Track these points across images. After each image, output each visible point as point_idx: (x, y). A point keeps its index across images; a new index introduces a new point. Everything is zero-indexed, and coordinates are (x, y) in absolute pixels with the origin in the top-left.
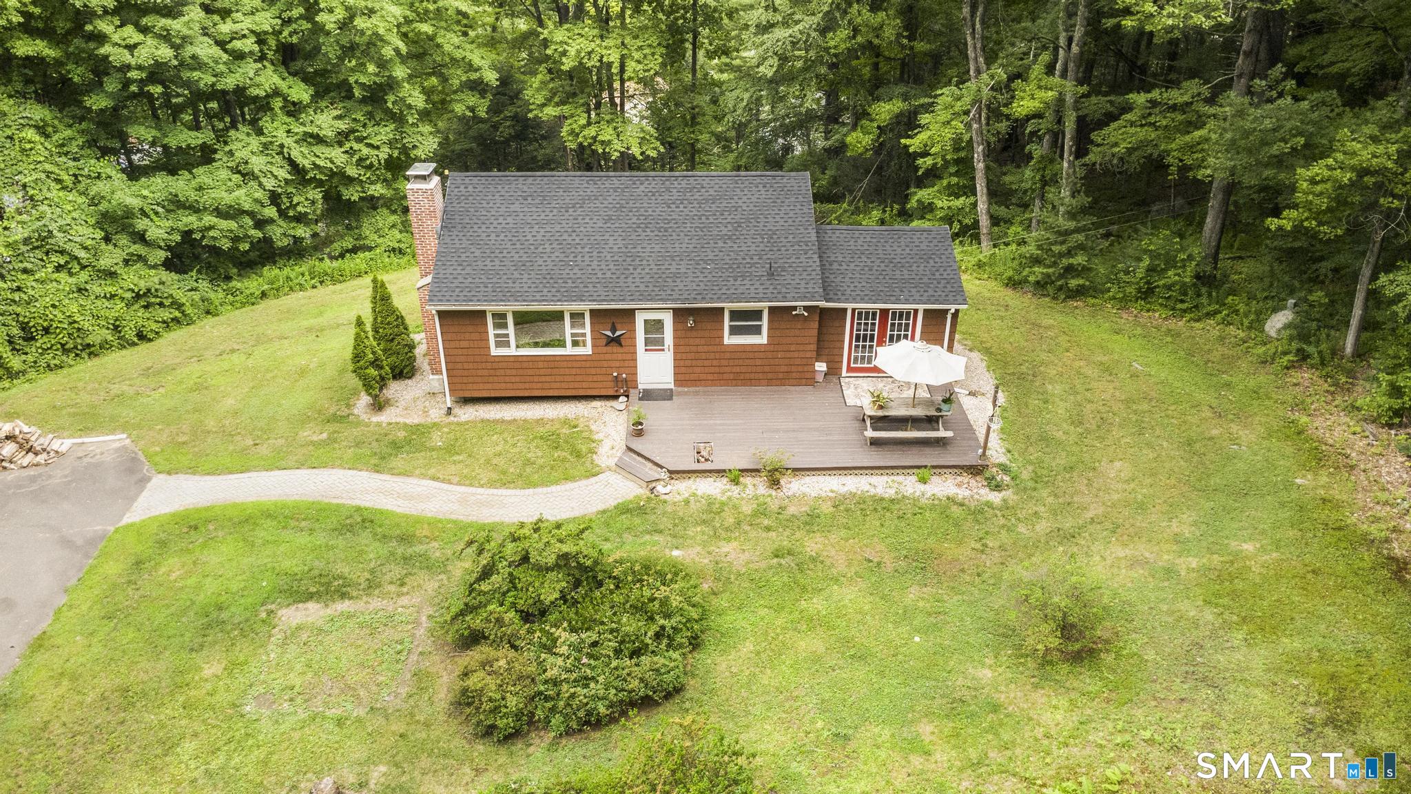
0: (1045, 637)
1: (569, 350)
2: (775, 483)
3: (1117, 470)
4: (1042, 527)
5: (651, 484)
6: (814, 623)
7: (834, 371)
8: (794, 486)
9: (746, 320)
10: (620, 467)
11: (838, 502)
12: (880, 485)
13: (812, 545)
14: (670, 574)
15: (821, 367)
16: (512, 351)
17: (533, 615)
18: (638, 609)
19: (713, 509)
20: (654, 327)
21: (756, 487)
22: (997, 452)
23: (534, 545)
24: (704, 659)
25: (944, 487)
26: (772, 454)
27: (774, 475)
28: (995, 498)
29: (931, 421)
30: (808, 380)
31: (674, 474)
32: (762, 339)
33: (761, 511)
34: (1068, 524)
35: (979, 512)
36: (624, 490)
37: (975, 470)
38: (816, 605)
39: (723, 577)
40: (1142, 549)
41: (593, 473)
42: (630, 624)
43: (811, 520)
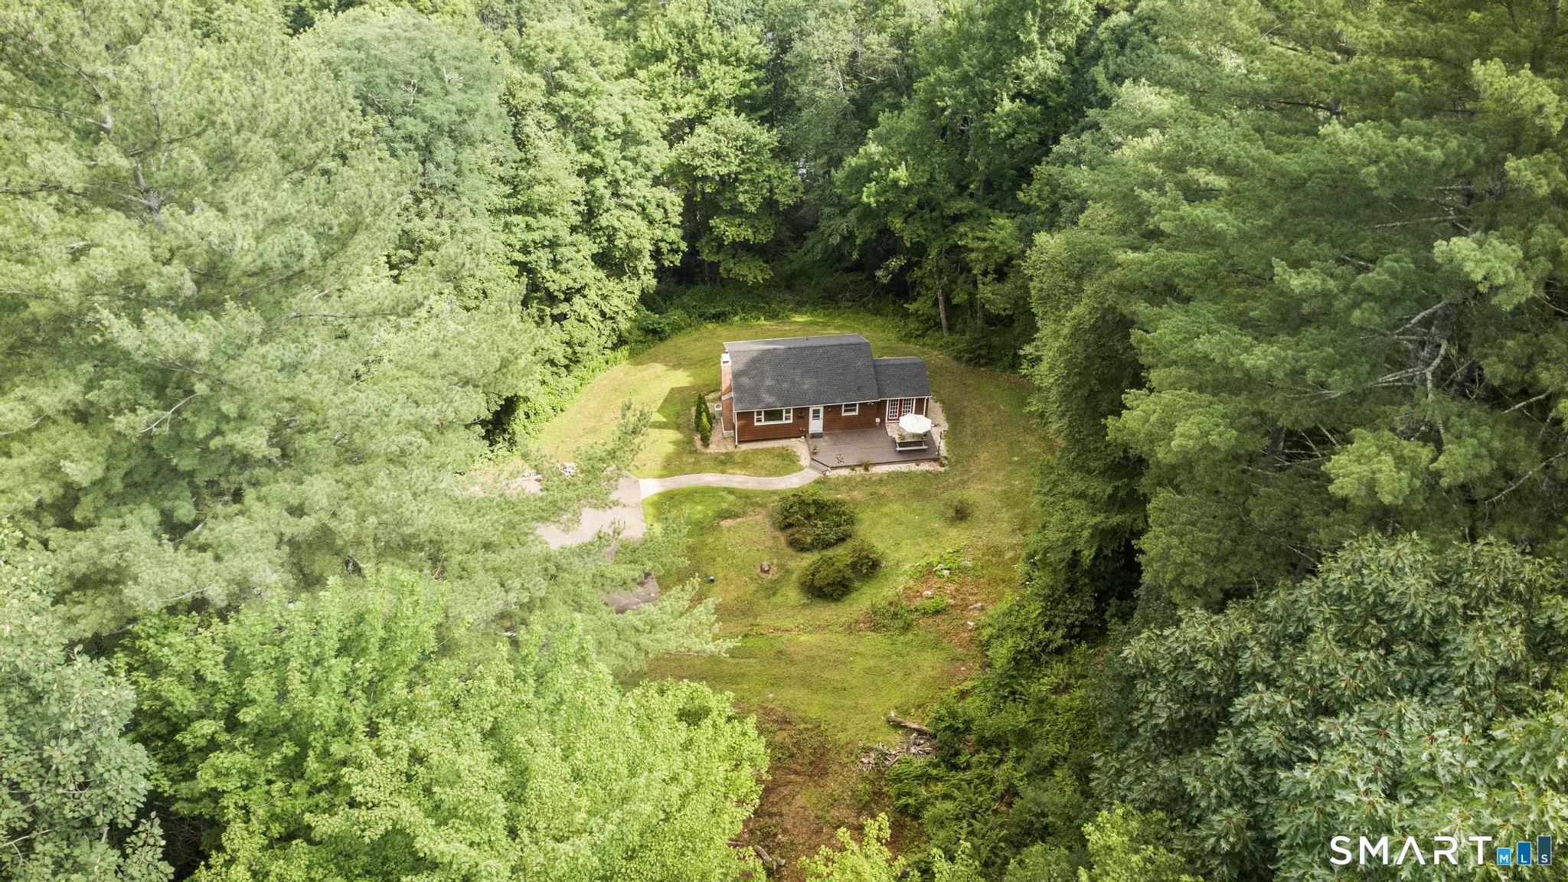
0: (951, 513)
1: (784, 422)
2: (866, 469)
3: (984, 456)
4: (957, 479)
5: (824, 472)
6: (885, 515)
7: (883, 421)
8: (874, 470)
9: (850, 407)
10: (811, 466)
11: (890, 475)
12: (903, 468)
13: (882, 491)
14: (842, 503)
15: (878, 420)
16: (763, 423)
17: (808, 517)
18: (837, 514)
19: (847, 480)
20: (816, 412)
21: (860, 471)
22: (943, 452)
23: (805, 497)
24: (856, 527)
25: (925, 467)
26: (865, 460)
27: (867, 467)
28: (942, 469)
29: (919, 443)
30: (873, 425)
31: (833, 468)
32: (856, 413)
33: (864, 480)
34: (965, 477)
35: (936, 475)
36: (815, 475)
37: (935, 460)
38: (886, 509)
39: (856, 504)
40: (986, 486)
41: (801, 469)
42: (836, 518)
43: (881, 482)
